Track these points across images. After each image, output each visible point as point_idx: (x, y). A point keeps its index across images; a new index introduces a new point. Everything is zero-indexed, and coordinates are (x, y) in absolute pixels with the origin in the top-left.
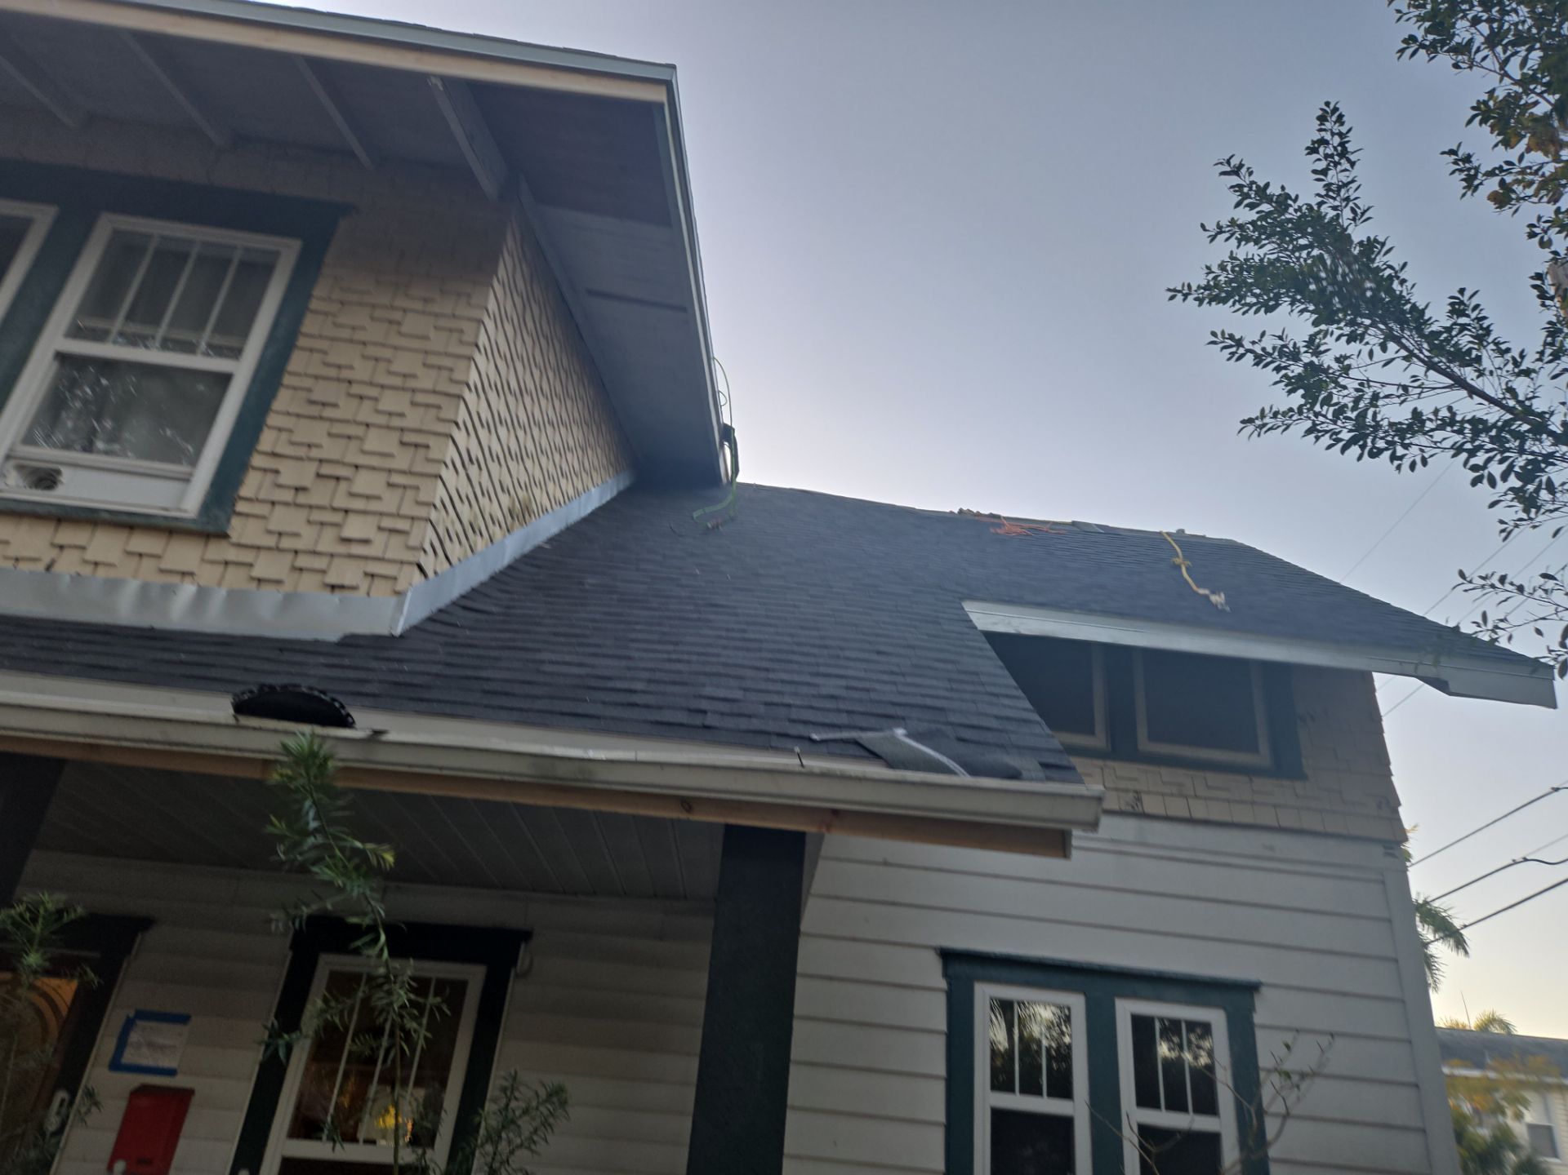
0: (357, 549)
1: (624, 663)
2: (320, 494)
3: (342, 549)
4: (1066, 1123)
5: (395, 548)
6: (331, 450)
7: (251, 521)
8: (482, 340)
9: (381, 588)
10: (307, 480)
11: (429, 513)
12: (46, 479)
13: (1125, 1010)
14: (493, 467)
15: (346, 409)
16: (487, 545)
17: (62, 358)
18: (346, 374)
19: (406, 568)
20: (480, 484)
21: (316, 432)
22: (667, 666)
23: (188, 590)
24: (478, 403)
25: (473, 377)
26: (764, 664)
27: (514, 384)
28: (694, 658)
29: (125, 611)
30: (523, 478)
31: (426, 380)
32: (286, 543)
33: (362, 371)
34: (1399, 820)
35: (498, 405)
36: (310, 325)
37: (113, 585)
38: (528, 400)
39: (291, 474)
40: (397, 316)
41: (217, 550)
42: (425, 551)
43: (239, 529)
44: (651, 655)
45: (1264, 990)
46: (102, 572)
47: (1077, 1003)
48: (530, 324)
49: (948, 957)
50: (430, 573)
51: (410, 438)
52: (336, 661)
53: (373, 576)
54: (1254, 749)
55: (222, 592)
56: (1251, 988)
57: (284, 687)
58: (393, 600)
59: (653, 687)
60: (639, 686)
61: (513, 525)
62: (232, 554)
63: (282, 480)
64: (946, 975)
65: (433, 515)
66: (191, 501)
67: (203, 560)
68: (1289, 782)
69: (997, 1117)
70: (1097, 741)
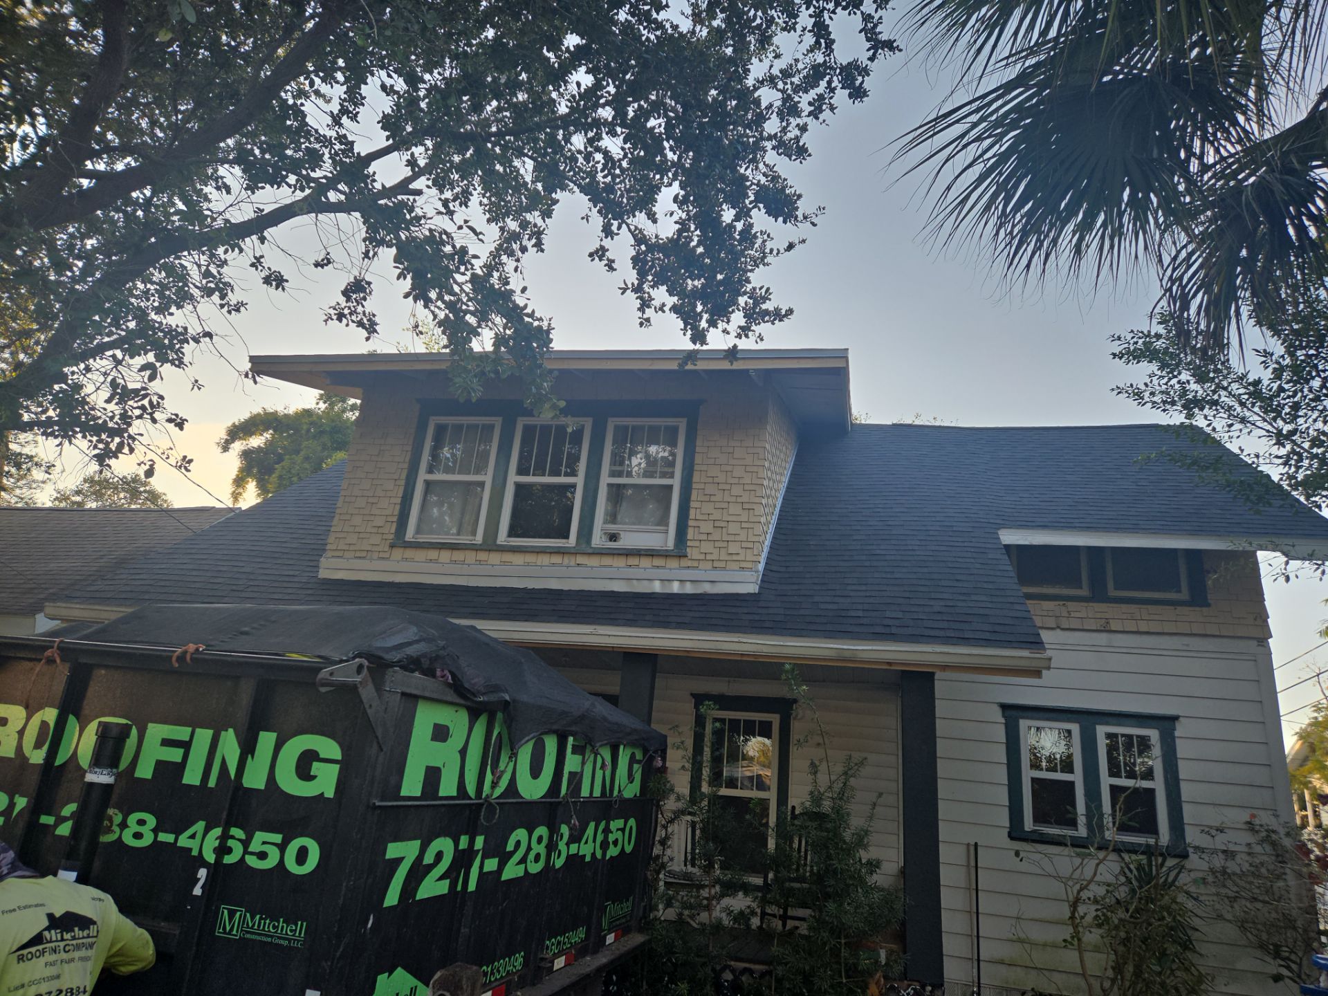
0: (735, 558)
1: (848, 600)
2: (716, 535)
3: (729, 558)
4: (1071, 785)
5: (749, 556)
6: (717, 515)
7: (694, 549)
10: (711, 530)
11: (759, 539)
12: (613, 537)
13: (1101, 730)
15: (719, 496)
17: (610, 485)
18: (716, 480)
19: (755, 564)
21: (708, 508)
22: (867, 600)
26: (908, 595)
28: (877, 593)
31: (747, 479)
32: (708, 557)
33: (721, 478)
34: (1267, 626)
36: (698, 459)
39: (704, 527)
41: (684, 562)
42: (760, 555)
43: (693, 553)
44: (859, 594)
45: (1181, 719)
47: (1075, 728)
49: (1005, 707)
50: (761, 561)
51: (746, 506)
54: (1180, 591)
56: (1174, 719)
60: (860, 613)
62: (690, 564)
63: (701, 530)
64: (1004, 716)
66: (670, 542)
68: (1197, 609)
69: (1034, 780)
70: (1084, 592)
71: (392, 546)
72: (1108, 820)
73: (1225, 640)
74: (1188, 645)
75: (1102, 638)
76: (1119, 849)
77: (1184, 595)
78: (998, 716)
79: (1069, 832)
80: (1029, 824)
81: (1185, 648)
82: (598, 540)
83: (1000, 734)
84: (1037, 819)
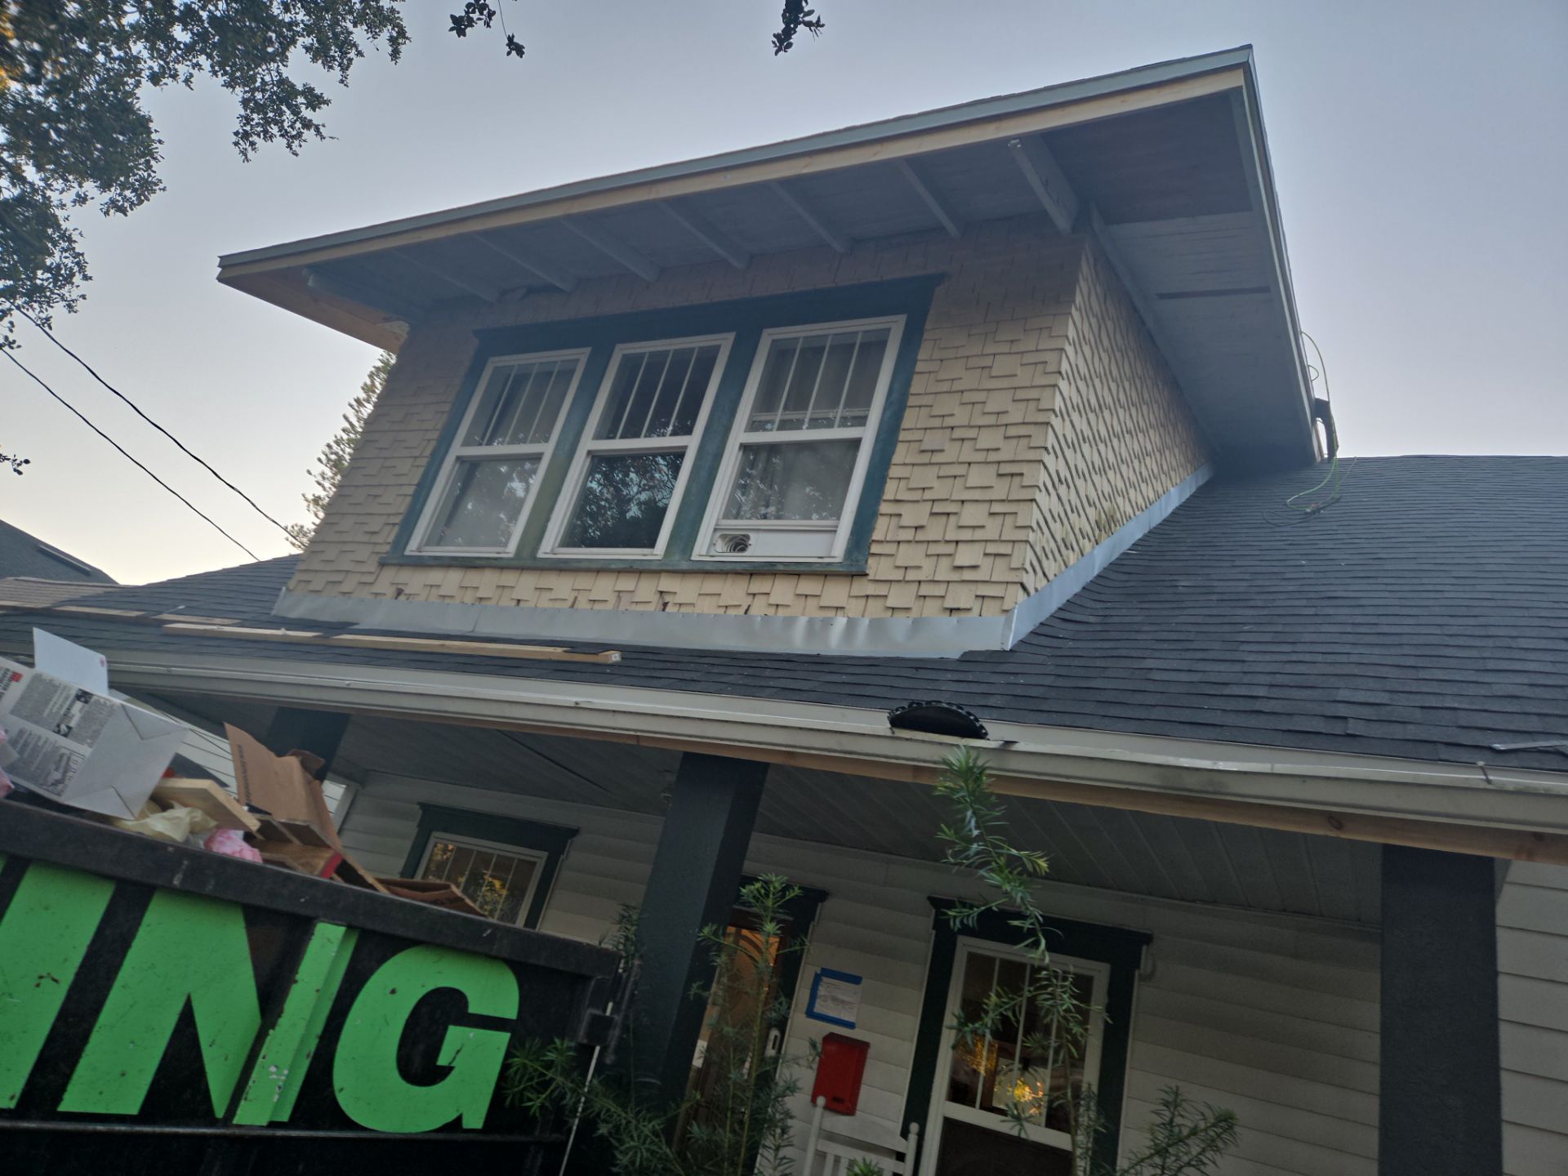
1: (1237, 667)
2: (934, 531)
3: (955, 576)
5: (1000, 572)
6: (940, 490)
7: (883, 558)
8: (1065, 367)
9: (991, 607)
10: (923, 519)
11: (1028, 536)
14: (1080, 483)
15: (951, 452)
16: (1078, 559)
17: (745, 448)
18: (949, 422)
19: (1011, 588)
20: (1069, 501)
21: (928, 477)
22: (1289, 668)
23: (841, 621)
24: (1064, 426)
25: (1058, 403)
27: (1093, 401)
28: (1320, 658)
29: (798, 643)
30: (1107, 489)
31: (1016, 414)
32: (912, 575)
33: (961, 416)
35: (1081, 424)
36: (917, 385)
37: (790, 621)
38: (1106, 413)
39: (911, 515)
40: (987, 362)
41: (861, 587)
42: (1027, 572)
43: (877, 568)
44: (1268, 658)
46: (781, 612)
48: (1106, 343)
50: (1032, 591)
51: (1006, 469)
52: (961, 677)
53: (983, 597)
55: (866, 621)
57: (929, 703)
58: (1003, 617)
59: (1275, 692)
60: (1261, 692)
61: (1100, 535)
62: (871, 589)
63: (905, 521)
65: (1032, 537)
66: (837, 548)
67: (850, 597)
82: (706, 546)
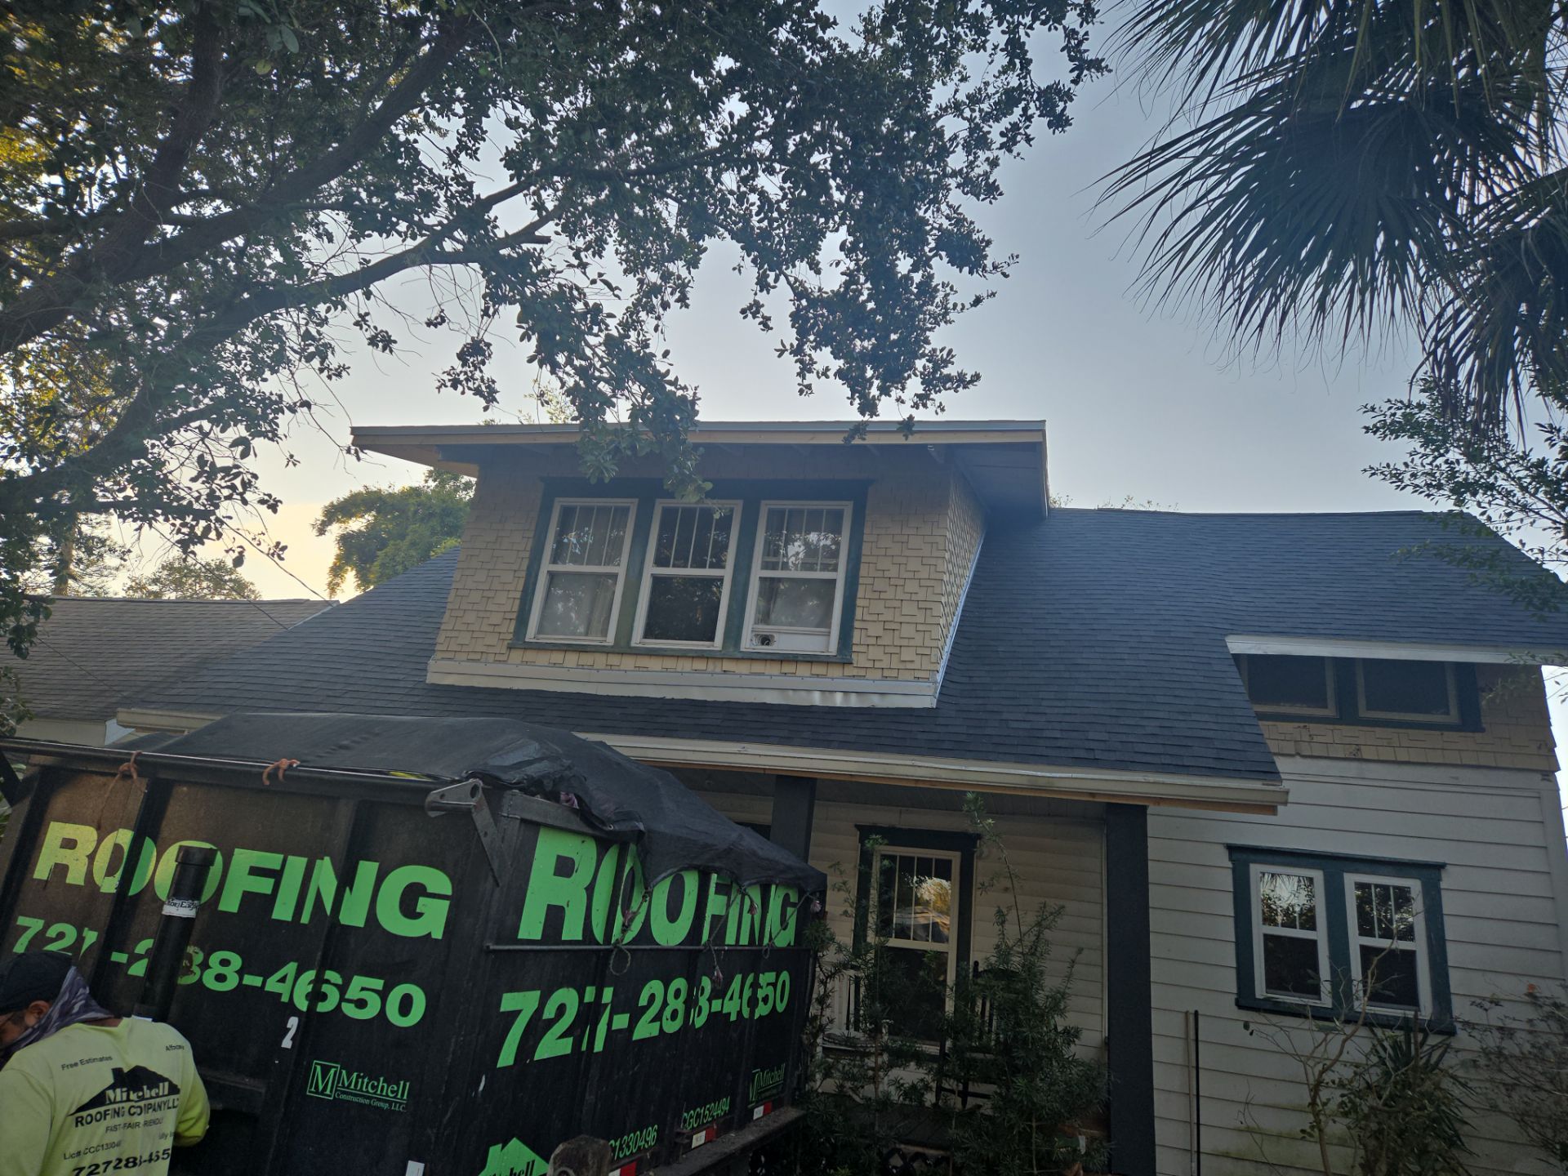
0: (909, 666)
3: (902, 666)
4: (1313, 944)
5: (926, 664)
6: (888, 615)
7: (861, 655)
10: (880, 632)
12: (766, 640)
13: (1350, 880)
15: (891, 593)
18: (887, 574)
19: (932, 673)
21: (878, 607)
25: (945, 566)
26: (1114, 712)
31: (924, 573)
32: (878, 665)
33: (893, 572)
34: (1554, 756)
36: (866, 549)
39: (873, 629)
41: (849, 671)
42: (939, 663)
43: (859, 660)
45: (1448, 867)
47: (1318, 876)
49: (1232, 849)
51: (922, 605)
53: (918, 678)
54: (1447, 713)
56: (1440, 867)
62: (855, 672)
63: (869, 633)
64: (1231, 859)
66: (832, 647)
68: (1471, 734)
69: (1268, 938)
70: (1330, 712)
71: (510, 648)
72: (1358, 988)
73: (1502, 773)
74: (1457, 778)
75: (1352, 769)
76: (1370, 1023)
77: (1453, 717)
78: (1224, 859)
79: (1311, 1002)
80: (1261, 990)
81: (1455, 782)
82: (748, 643)
83: (1226, 881)
84: (1270, 985)
